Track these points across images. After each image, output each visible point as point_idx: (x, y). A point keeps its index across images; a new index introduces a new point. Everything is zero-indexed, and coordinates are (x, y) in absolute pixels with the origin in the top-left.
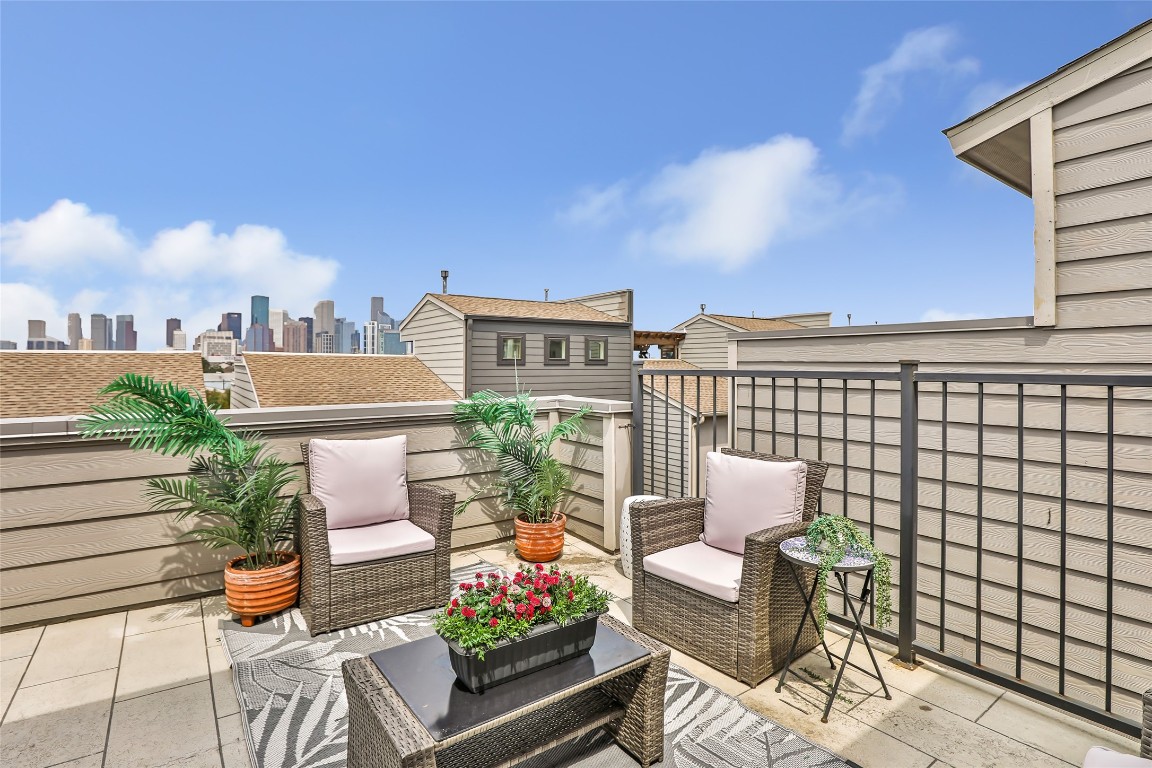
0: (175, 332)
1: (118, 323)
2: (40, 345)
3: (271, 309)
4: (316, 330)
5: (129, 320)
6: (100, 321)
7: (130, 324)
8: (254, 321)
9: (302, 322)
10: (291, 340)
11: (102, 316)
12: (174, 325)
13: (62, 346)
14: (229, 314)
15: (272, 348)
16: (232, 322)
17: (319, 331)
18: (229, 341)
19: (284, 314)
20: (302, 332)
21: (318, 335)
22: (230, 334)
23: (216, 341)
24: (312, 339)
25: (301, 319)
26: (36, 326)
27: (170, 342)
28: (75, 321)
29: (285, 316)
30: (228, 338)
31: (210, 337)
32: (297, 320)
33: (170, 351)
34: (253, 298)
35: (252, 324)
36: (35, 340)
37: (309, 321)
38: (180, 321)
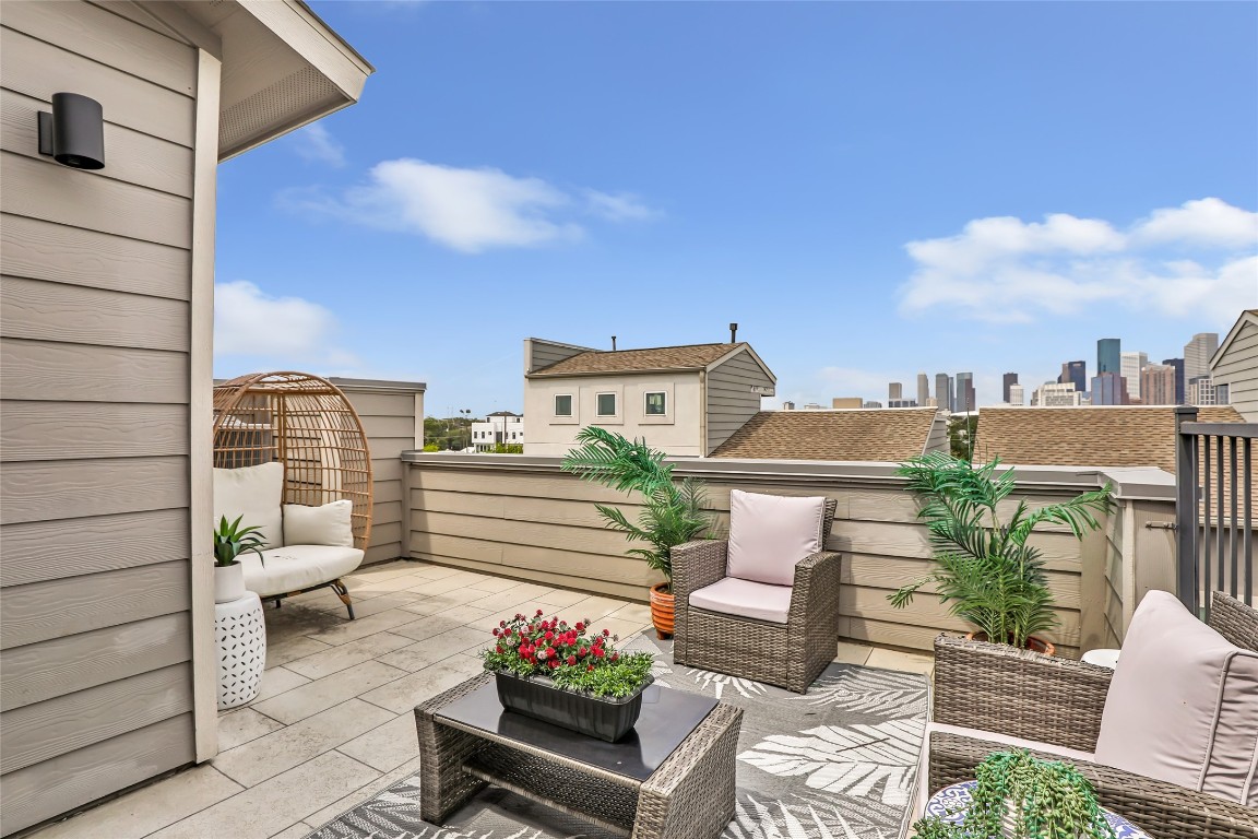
0: (1012, 387)
1: (959, 381)
2: (897, 404)
3: (1123, 354)
4: (1188, 376)
5: (967, 377)
6: (943, 379)
7: (969, 382)
8: (1101, 369)
9: (1168, 366)
10: (1152, 389)
11: (945, 375)
12: (1010, 379)
13: (913, 404)
14: (1071, 364)
15: (1125, 399)
16: (1075, 373)
17: (1195, 376)
18: (1070, 394)
19: (1141, 357)
20: (1168, 379)
21: (1192, 381)
22: (1072, 386)
23: (1056, 394)
24: (1183, 387)
25: (1165, 362)
26: (895, 388)
27: (1007, 398)
28: (923, 380)
29: (1143, 360)
30: (1069, 391)
31: (1049, 391)
32: (1160, 364)
33: (1006, 406)
34: (1099, 342)
35: (1099, 372)
36: (894, 400)
37: (1179, 364)
38: (1016, 375)
